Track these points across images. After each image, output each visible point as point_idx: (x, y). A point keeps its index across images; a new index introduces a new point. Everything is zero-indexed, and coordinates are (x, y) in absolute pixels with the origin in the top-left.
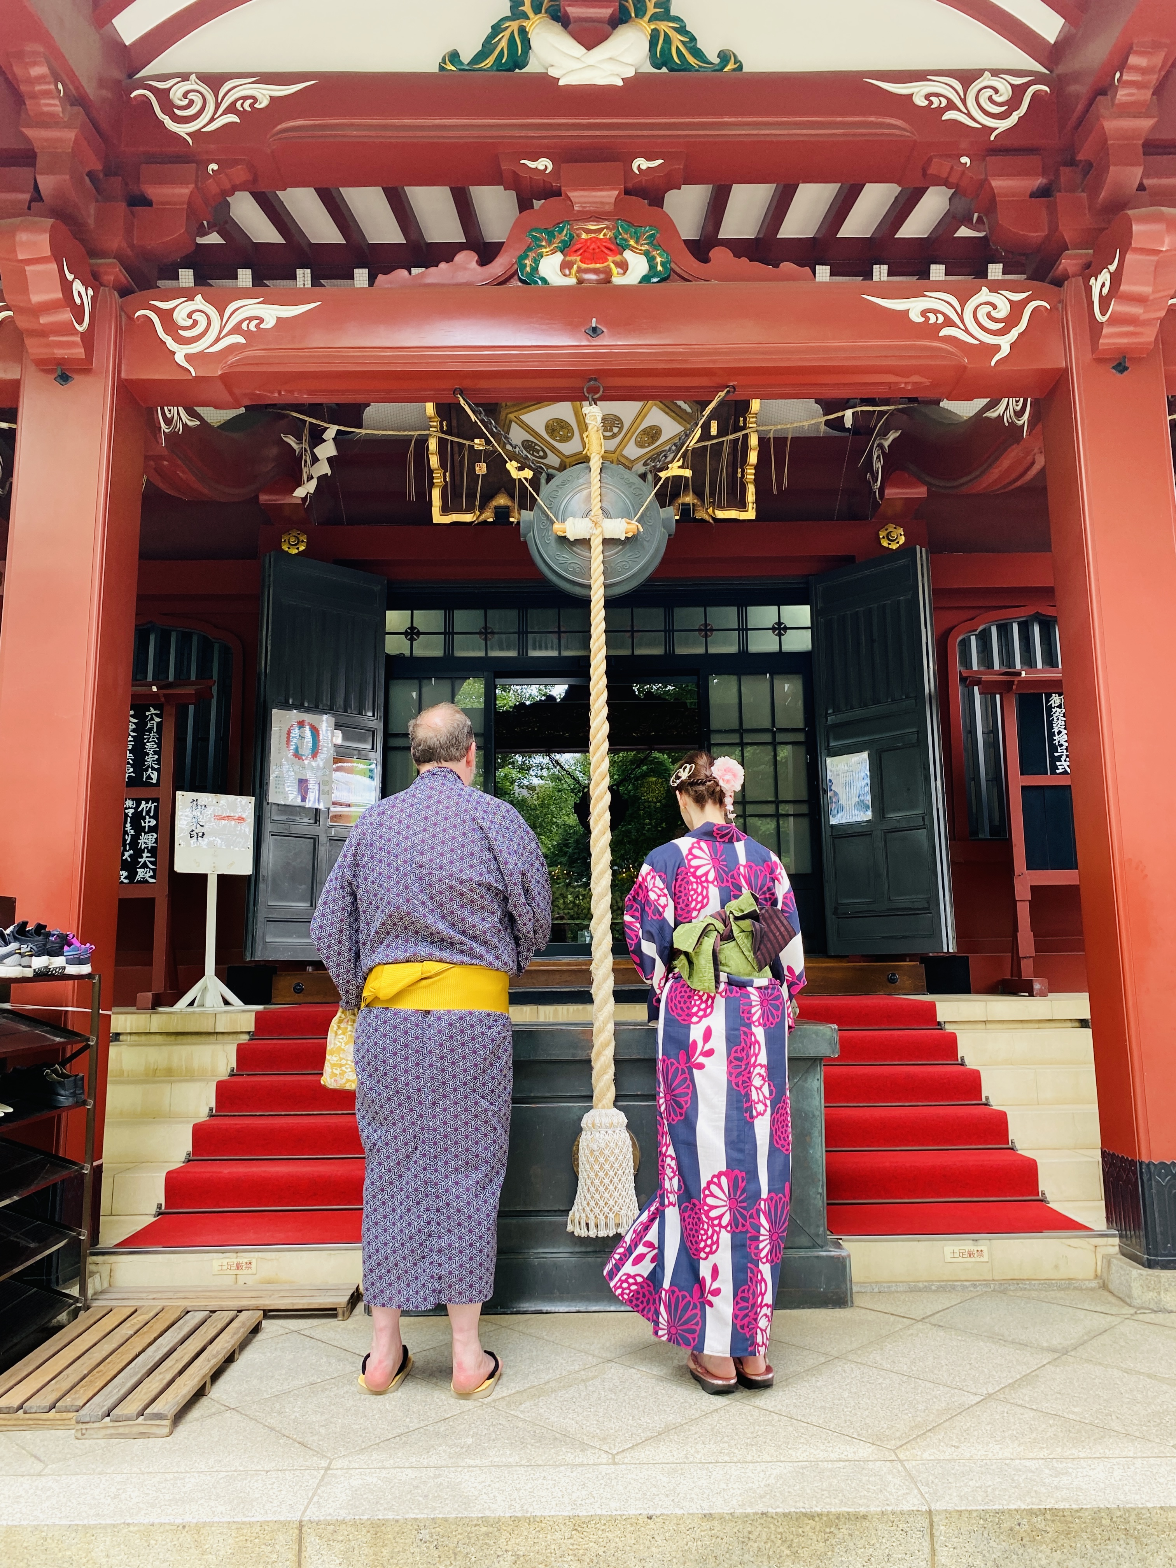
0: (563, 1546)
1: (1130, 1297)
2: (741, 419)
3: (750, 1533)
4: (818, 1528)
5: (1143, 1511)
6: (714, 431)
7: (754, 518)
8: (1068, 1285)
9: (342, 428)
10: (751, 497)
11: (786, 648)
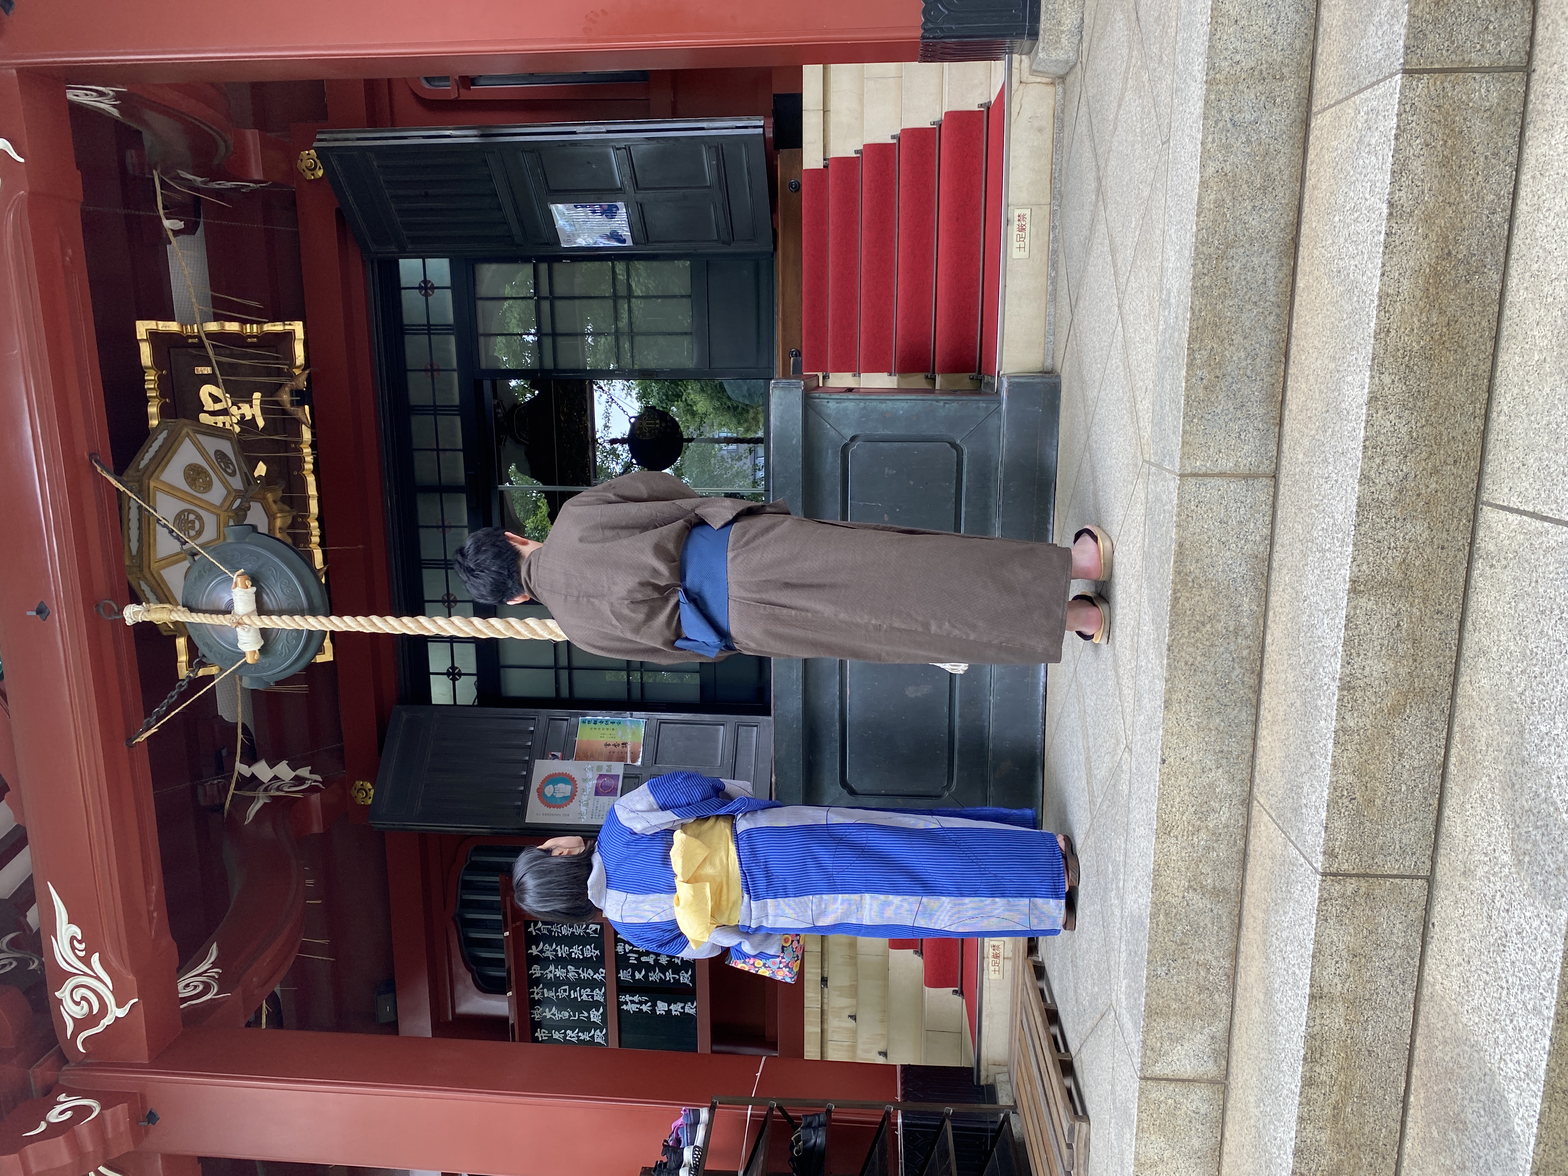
0: (1183, 844)
1: (1067, 62)
2: (190, 341)
3: (1186, 663)
4: (1188, 595)
5: (1200, 237)
6: (207, 370)
7: (301, 323)
8: (1059, 119)
9: (238, 759)
10: (278, 327)
11: (447, 282)
